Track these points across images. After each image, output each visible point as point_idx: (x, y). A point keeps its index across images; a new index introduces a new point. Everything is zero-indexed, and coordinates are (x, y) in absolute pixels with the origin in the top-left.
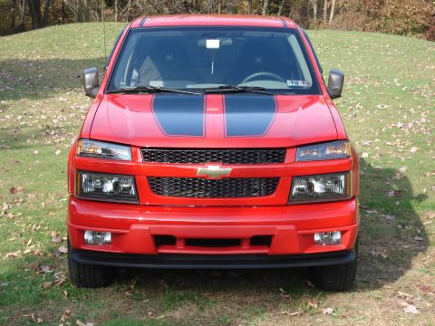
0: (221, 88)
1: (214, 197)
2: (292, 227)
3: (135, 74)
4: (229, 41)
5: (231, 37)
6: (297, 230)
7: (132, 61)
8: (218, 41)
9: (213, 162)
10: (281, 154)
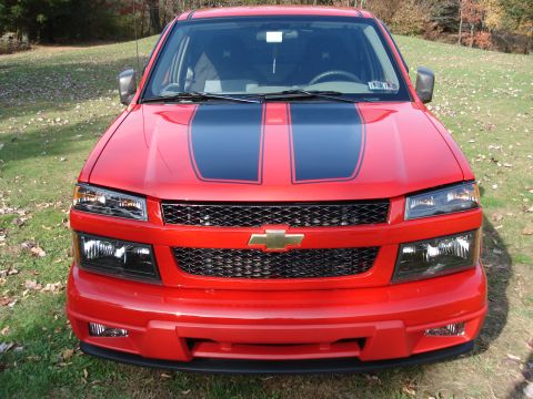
0: (285, 93)
1: (276, 277)
2: (398, 324)
3: (190, 72)
4: (294, 34)
5: (296, 28)
6: (406, 326)
7: (186, 59)
8: (281, 33)
9: (274, 223)
10: (382, 210)
